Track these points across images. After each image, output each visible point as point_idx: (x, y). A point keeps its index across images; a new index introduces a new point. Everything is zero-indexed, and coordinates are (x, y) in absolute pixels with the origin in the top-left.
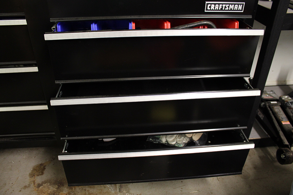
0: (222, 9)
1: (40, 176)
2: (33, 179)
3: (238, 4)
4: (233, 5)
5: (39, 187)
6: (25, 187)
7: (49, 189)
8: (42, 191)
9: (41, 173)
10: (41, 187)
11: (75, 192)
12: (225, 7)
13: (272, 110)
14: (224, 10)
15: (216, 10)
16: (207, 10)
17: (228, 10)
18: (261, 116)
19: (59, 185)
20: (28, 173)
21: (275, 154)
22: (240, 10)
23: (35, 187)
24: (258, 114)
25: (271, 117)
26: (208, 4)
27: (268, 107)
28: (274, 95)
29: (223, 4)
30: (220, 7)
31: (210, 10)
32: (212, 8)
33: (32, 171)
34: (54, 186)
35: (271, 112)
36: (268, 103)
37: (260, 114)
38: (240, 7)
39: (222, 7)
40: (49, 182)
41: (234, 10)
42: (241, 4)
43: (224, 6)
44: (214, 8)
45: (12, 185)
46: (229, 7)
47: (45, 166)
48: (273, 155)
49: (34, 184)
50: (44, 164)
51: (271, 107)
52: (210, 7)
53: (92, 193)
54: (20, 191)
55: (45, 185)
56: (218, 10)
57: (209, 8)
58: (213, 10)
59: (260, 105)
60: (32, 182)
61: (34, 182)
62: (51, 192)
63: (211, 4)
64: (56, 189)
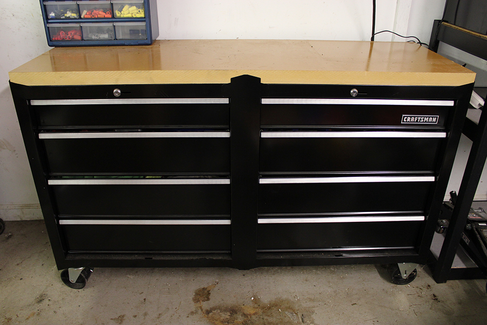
0: (417, 121)
1: (206, 302)
2: (198, 305)
3: (432, 117)
4: (428, 118)
5: (209, 313)
6: (192, 313)
7: (221, 316)
8: (213, 318)
9: (206, 299)
10: (210, 314)
11: (252, 321)
12: (420, 120)
13: (479, 234)
14: (420, 122)
15: (412, 122)
16: (403, 122)
17: (423, 122)
18: (467, 241)
19: (231, 312)
20: (191, 298)
21: (485, 288)
22: (434, 122)
23: (204, 313)
24: (463, 238)
25: (479, 242)
26: (404, 117)
27: (475, 229)
28: (482, 214)
29: (418, 117)
30: (416, 120)
31: (406, 122)
32: (408, 120)
33: (195, 295)
34: (226, 313)
35: (478, 236)
36: (475, 224)
37: (465, 238)
38: (434, 120)
39: (418, 119)
40: (219, 309)
41: (428, 122)
42: (435, 117)
43: (419, 118)
44: (410, 120)
45: (176, 310)
46: (423, 119)
47: (209, 291)
48: (482, 290)
49: (202, 310)
50: (206, 288)
51: (479, 229)
52: (406, 119)
53: (272, 323)
54: (188, 317)
55: (215, 311)
56: (414, 122)
57: (405, 121)
58: (408, 122)
59: (465, 226)
60: (199, 308)
61: (201, 307)
62: (223, 319)
63: (407, 117)
64: (229, 317)
